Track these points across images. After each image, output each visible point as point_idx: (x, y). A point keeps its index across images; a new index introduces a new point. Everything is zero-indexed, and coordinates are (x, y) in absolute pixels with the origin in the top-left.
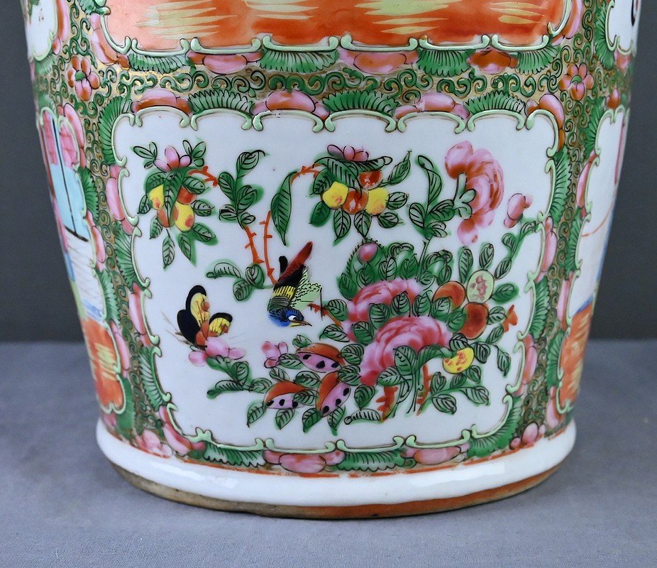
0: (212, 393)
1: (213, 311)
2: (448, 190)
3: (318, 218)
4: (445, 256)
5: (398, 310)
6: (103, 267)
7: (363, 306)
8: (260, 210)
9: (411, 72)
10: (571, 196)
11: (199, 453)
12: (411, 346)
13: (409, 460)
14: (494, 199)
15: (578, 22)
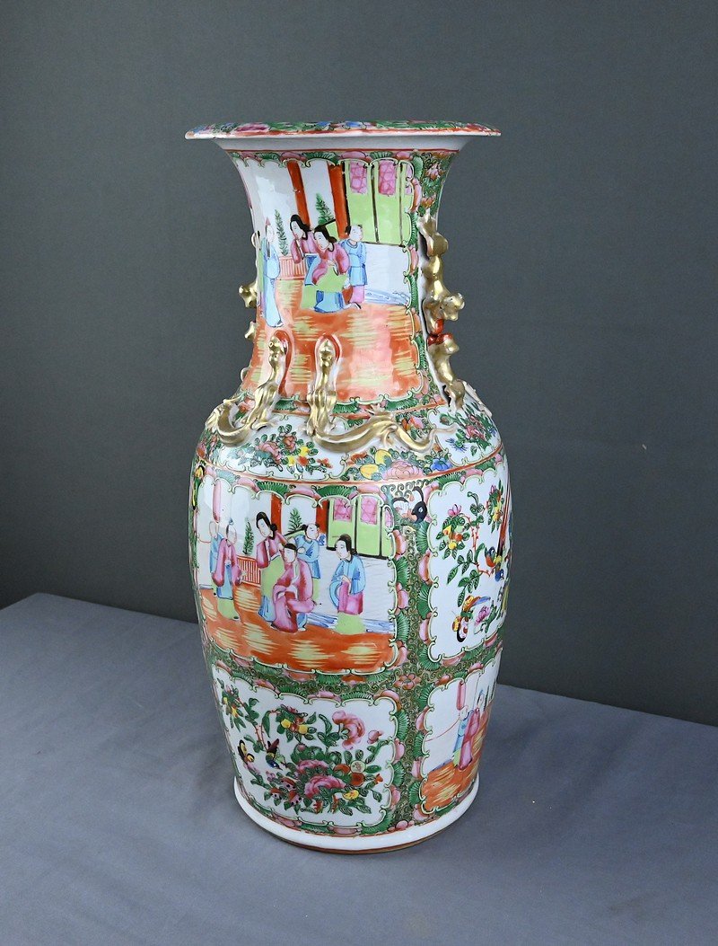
0: (252, 782)
1: (248, 752)
2: (335, 729)
3: (280, 730)
4: (337, 754)
5: (318, 772)
7: (302, 768)
8: (259, 721)
9: (313, 681)
10: (411, 727)
11: (251, 802)
12: (326, 786)
13: (331, 831)
14: (360, 733)
15: (404, 659)
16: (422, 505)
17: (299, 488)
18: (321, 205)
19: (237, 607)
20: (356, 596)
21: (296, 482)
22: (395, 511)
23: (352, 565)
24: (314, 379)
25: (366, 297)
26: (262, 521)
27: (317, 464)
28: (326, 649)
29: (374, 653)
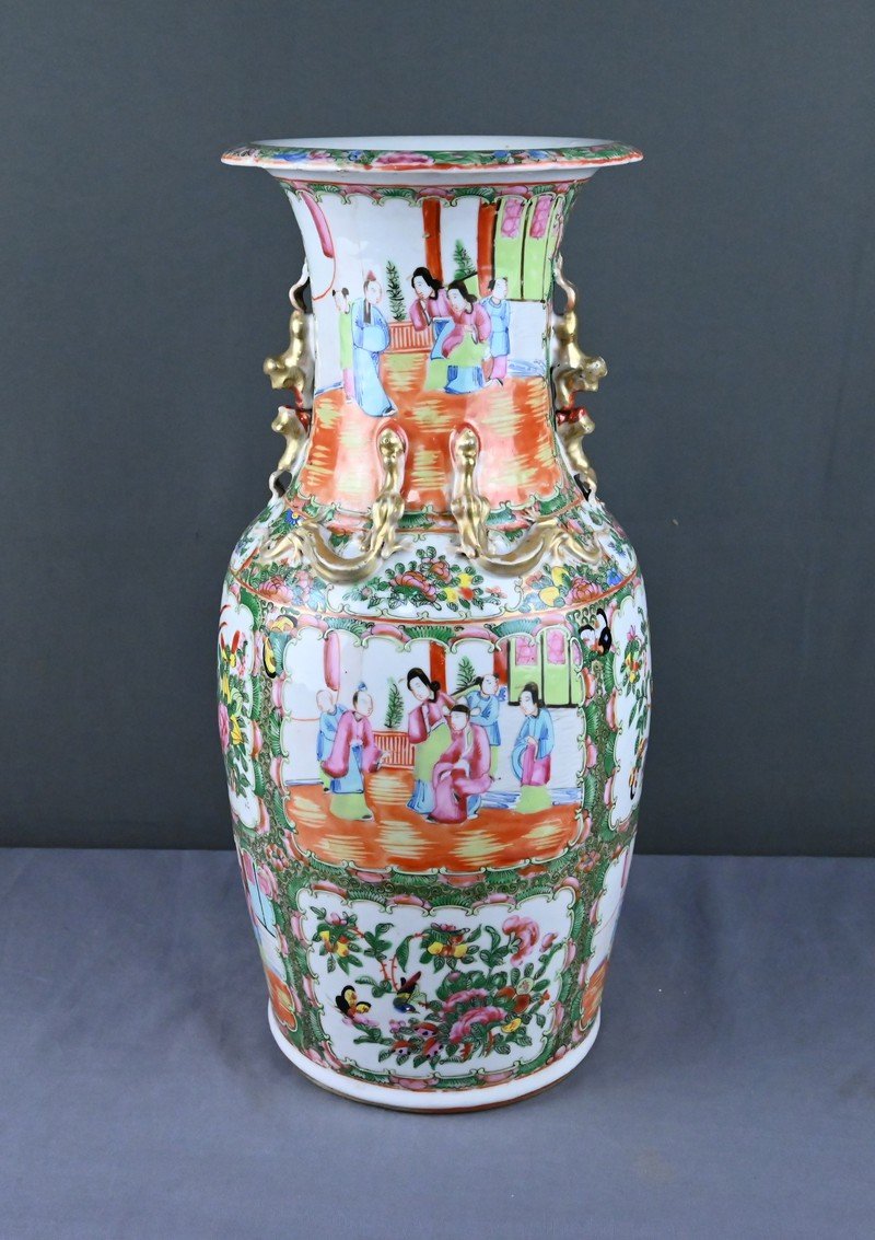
0: (357, 1041)
1: (359, 1000)
2: (504, 941)
3: (425, 959)
4: (503, 975)
5: (473, 1005)
6: (285, 956)
7: (451, 1004)
8: (390, 953)
9: (482, 884)
10: (586, 920)
11: (347, 1070)
12: (482, 1022)
13: (479, 1080)
14: (533, 940)
15: (588, 832)
16: (607, 631)
17: (468, 629)
18: (461, 254)
19: (369, 802)
20: (543, 761)
21: (463, 622)
22: (583, 642)
23: (539, 722)
24: (451, 481)
25: (509, 370)
26: (416, 681)
27: (486, 595)
28: (502, 837)
29: (560, 830)
